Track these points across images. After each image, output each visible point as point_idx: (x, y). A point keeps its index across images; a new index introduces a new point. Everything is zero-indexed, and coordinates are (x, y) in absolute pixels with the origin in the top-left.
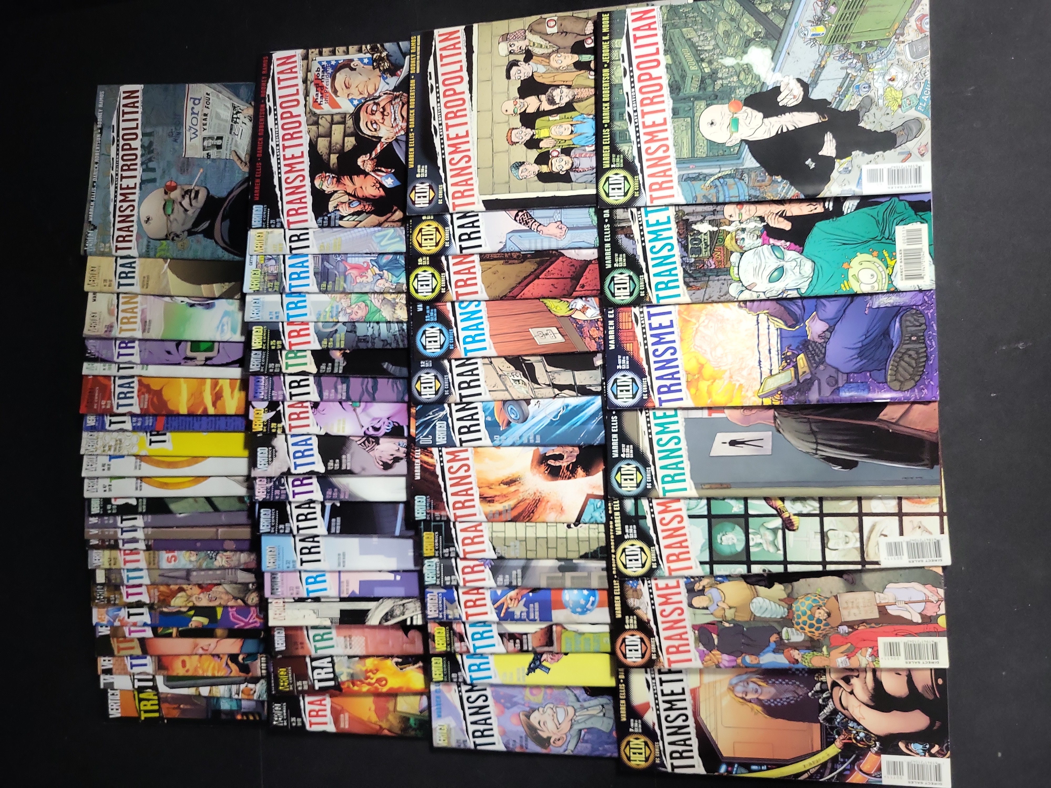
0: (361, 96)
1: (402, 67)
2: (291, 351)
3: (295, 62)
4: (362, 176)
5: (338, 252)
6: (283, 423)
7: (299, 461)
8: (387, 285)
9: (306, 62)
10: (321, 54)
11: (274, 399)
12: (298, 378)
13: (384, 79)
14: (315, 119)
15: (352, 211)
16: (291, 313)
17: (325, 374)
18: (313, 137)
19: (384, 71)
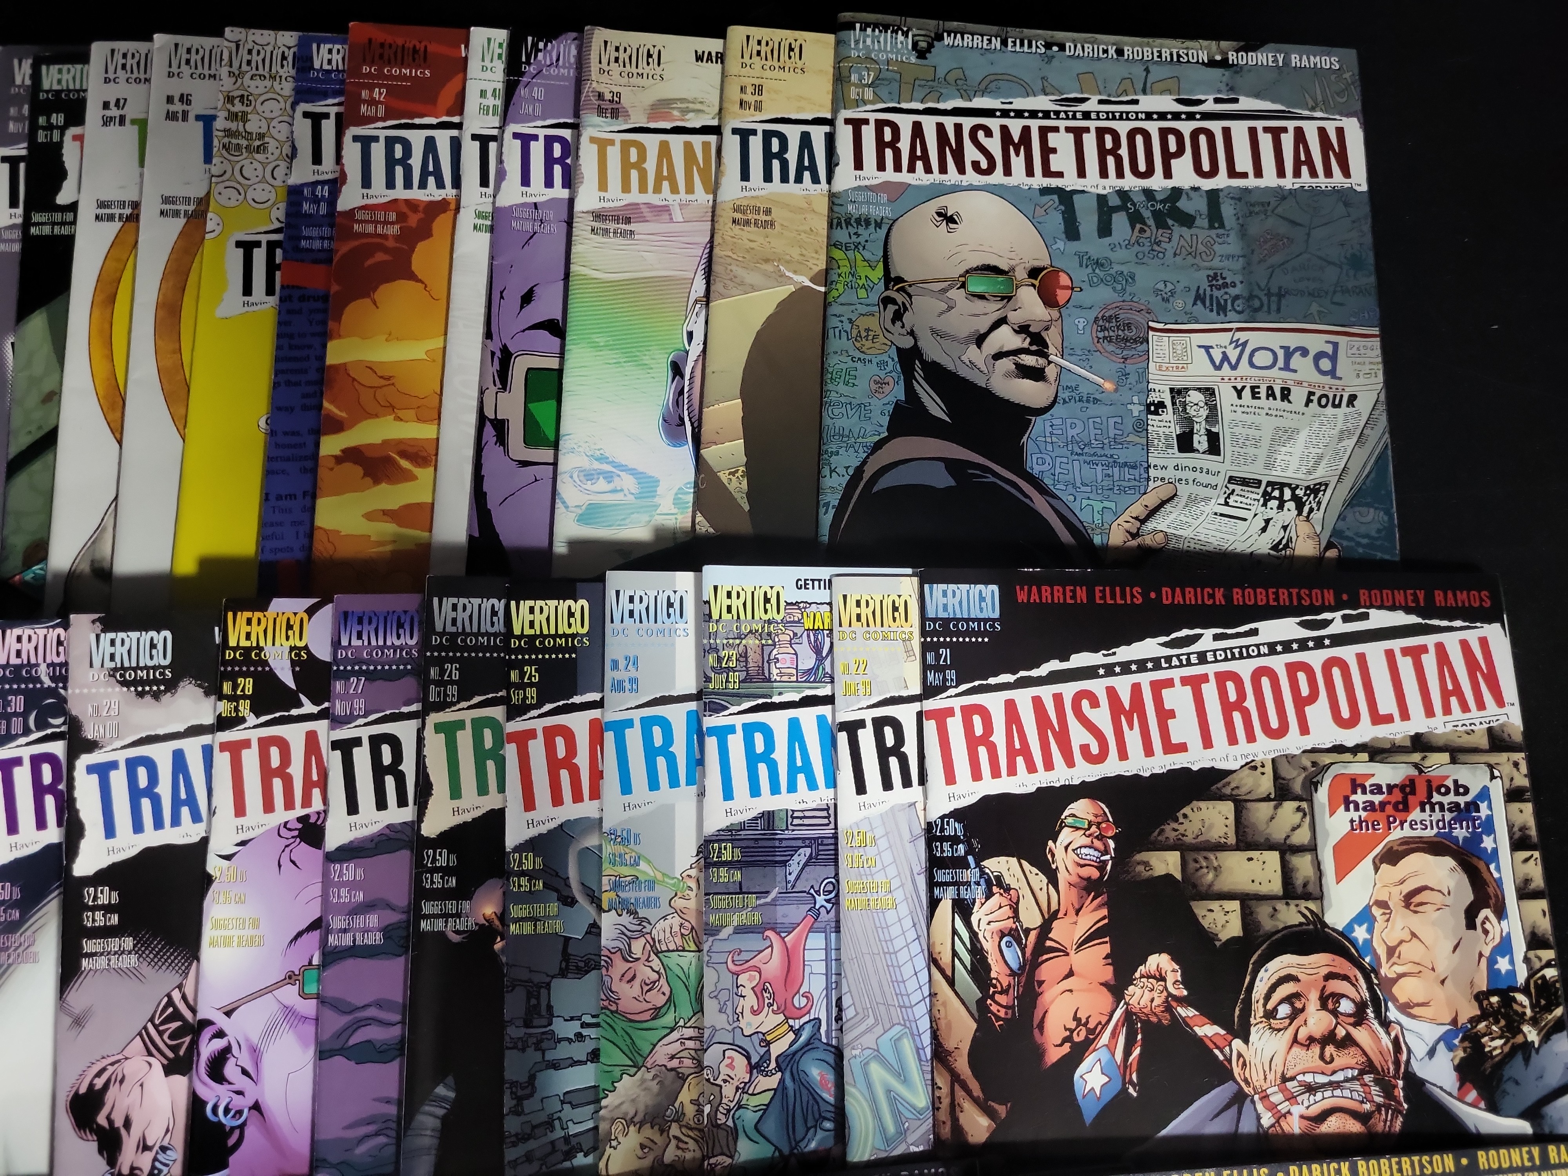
0: (1382, 951)
1: (1494, 1108)
2: (500, 739)
3: (1481, 706)
4: (1108, 973)
5: (845, 901)
6: (252, 720)
7: (118, 780)
8: (728, 1091)
9: (1484, 743)
10: (1513, 795)
11: (338, 686)
12: (408, 767)
13: (1445, 1038)
14: (1297, 787)
15: (989, 945)
16: (634, 738)
17: (420, 868)
18: (1234, 780)
19: (1473, 1039)
